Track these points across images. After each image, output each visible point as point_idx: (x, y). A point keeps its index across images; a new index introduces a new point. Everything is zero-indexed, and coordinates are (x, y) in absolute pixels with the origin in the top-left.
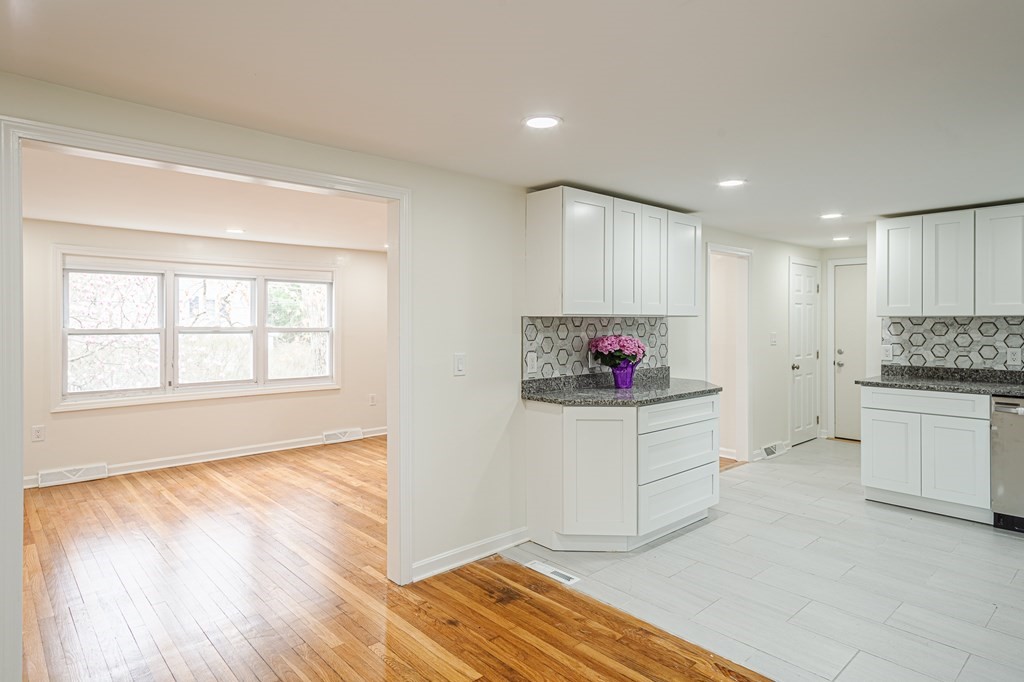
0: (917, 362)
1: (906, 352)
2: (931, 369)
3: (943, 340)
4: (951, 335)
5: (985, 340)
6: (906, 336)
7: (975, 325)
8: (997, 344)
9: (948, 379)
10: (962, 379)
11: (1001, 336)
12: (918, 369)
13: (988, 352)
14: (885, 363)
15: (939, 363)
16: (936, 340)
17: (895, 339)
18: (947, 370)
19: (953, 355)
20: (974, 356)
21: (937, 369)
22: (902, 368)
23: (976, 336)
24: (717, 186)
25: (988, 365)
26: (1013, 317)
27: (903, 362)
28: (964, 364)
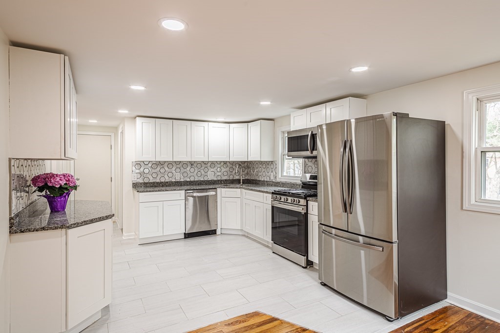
0: (146, 181)
1: (142, 176)
2: (151, 183)
3: (155, 171)
4: (158, 169)
5: (169, 170)
6: (142, 169)
7: (166, 164)
8: (173, 172)
9: (158, 186)
10: (163, 186)
11: (174, 169)
12: (147, 183)
13: (170, 175)
14: (133, 182)
15: (154, 180)
16: (154, 171)
17: (138, 171)
18: (157, 183)
19: (159, 176)
20: (166, 176)
21: (154, 183)
22: (141, 183)
23: (166, 169)
24: (130, 88)
25: (170, 179)
26: (178, 162)
27: (141, 181)
28: (163, 180)
